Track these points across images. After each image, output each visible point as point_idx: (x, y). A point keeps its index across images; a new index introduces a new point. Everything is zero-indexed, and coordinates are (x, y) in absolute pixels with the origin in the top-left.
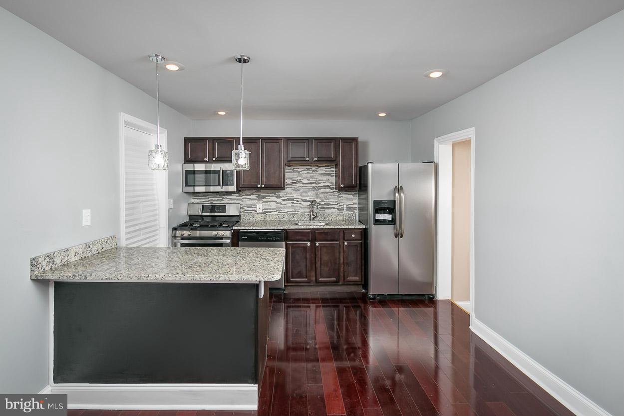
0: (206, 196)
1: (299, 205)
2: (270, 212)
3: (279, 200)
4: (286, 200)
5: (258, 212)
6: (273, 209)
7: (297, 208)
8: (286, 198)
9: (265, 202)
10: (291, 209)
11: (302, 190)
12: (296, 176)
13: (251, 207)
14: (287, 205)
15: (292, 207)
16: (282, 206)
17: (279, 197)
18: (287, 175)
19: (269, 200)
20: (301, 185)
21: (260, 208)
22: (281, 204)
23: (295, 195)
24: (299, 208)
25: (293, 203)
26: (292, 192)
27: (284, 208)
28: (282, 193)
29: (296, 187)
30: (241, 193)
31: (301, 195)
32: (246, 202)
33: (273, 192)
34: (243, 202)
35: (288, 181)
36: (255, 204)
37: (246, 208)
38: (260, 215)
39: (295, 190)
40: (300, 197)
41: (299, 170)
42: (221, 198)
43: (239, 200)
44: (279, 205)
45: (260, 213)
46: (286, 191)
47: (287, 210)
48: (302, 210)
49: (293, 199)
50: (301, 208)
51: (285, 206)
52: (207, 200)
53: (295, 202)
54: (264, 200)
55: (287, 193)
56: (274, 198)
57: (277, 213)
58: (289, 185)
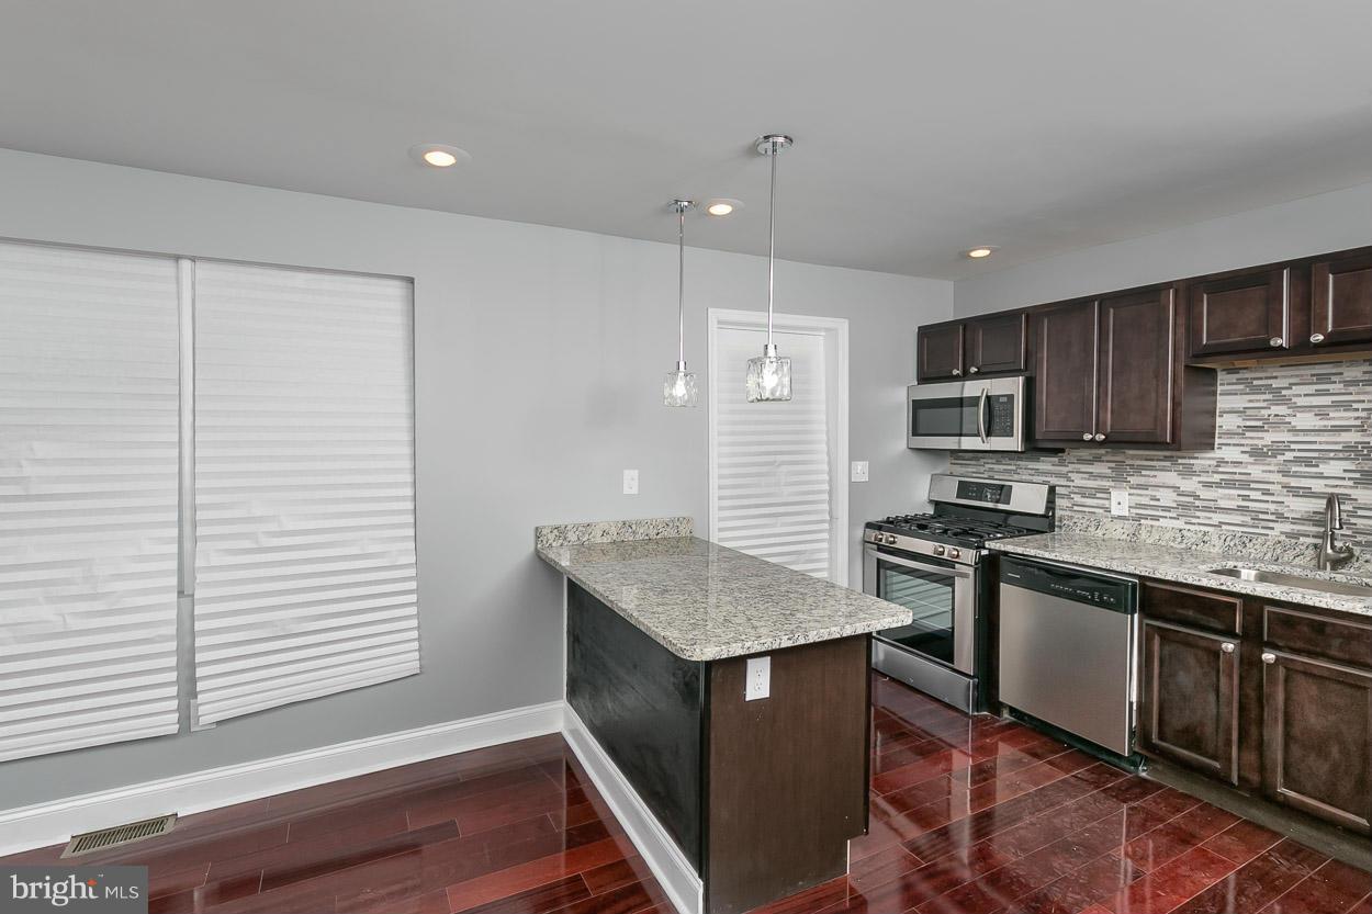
0: (977, 459)
1: (1272, 507)
2: (1156, 518)
3: (1189, 485)
4: (1218, 485)
5: (1115, 512)
6: (1167, 509)
7: (1261, 516)
8: (1217, 478)
9: (1139, 487)
10: (1237, 519)
11: (1289, 456)
12: (1264, 405)
13: (1093, 496)
14: (1222, 503)
15: (1241, 510)
16: (1197, 503)
17: (1188, 472)
18: (1222, 403)
19: (1153, 481)
20: (1286, 437)
21: (1121, 501)
22: (1197, 497)
23: (1256, 471)
24: (1273, 517)
25: (1246, 498)
26: (1245, 458)
27: (1207, 509)
28: (1203, 460)
29: (1260, 443)
30: (1065, 455)
31: (1286, 473)
32: (1079, 481)
33: (1166, 458)
34: (1069, 479)
35: (1224, 422)
36: (1106, 491)
37: (1077, 498)
38: (1118, 524)
39: (1257, 453)
40: (1278, 477)
41: (1275, 384)
42: (1014, 468)
43: (1058, 475)
44: (1191, 499)
45: (1120, 517)
46: (1217, 454)
47: (1217, 518)
48: (1288, 527)
49: (1245, 485)
50: (1280, 517)
51: (1212, 504)
52: (982, 469)
53: (1254, 495)
54: (1134, 480)
55: (1221, 462)
56: (1171, 477)
57: (1180, 524)
58: (1230, 434)
